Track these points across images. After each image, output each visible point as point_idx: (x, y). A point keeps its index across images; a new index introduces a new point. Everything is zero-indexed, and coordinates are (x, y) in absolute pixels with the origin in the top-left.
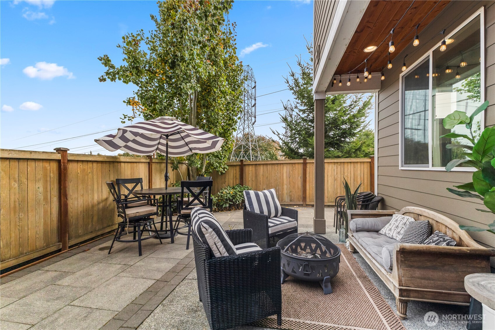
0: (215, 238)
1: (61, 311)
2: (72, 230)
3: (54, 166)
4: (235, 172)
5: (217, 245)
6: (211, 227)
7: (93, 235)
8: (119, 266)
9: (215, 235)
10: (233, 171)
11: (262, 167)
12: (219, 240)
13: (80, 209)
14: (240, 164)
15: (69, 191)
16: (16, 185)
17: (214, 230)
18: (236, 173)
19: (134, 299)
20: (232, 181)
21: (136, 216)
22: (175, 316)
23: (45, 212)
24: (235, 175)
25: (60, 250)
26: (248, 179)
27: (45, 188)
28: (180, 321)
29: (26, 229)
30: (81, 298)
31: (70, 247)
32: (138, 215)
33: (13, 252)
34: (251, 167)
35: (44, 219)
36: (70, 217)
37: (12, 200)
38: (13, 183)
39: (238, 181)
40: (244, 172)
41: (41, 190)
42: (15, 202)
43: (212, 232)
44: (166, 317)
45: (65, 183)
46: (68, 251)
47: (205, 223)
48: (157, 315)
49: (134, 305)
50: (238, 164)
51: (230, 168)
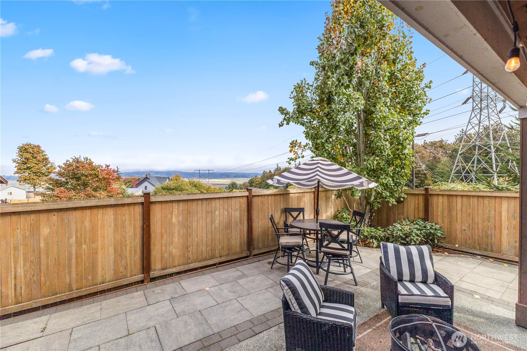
0: (290, 295)
1: (231, 301)
2: (255, 243)
3: (245, 200)
4: (417, 202)
5: (292, 301)
6: (287, 285)
7: (268, 250)
8: (272, 282)
9: (290, 293)
10: (414, 201)
11: (459, 200)
12: (293, 298)
13: (260, 230)
14: (424, 192)
15: (253, 217)
16: (226, 213)
17: (289, 288)
18: (418, 204)
19: (266, 312)
20: (412, 214)
21: (286, 245)
22: (281, 339)
23: (240, 230)
24: (417, 206)
25: (248, 257)
26: (437, 213)
27: (240, 214)
28: (282, 345)
29: (231, 240)
30: (242, 297)
31: (254, 256)
32: (288, 244)
33: (225, 253)
34: (440, 198)
35: (240, 235)
36: (254, 235)
37: (225, 222)
38: (225, 212)
39: (422, 215)
40: (430, 204)
41: (238, 216)
42: (226, 223)
43: (287, 290)
44: (275, 337)
45: (251, 212)
46: (253, 258)
47: (283, 281)
48: (271, 332)
49: (264, 317)
50: (421, 193)
51: (410, 196)
